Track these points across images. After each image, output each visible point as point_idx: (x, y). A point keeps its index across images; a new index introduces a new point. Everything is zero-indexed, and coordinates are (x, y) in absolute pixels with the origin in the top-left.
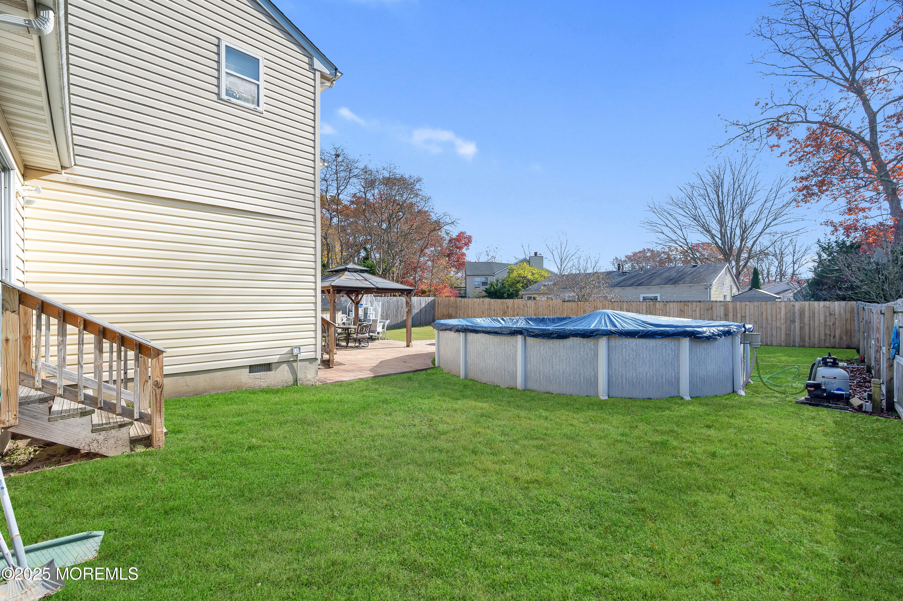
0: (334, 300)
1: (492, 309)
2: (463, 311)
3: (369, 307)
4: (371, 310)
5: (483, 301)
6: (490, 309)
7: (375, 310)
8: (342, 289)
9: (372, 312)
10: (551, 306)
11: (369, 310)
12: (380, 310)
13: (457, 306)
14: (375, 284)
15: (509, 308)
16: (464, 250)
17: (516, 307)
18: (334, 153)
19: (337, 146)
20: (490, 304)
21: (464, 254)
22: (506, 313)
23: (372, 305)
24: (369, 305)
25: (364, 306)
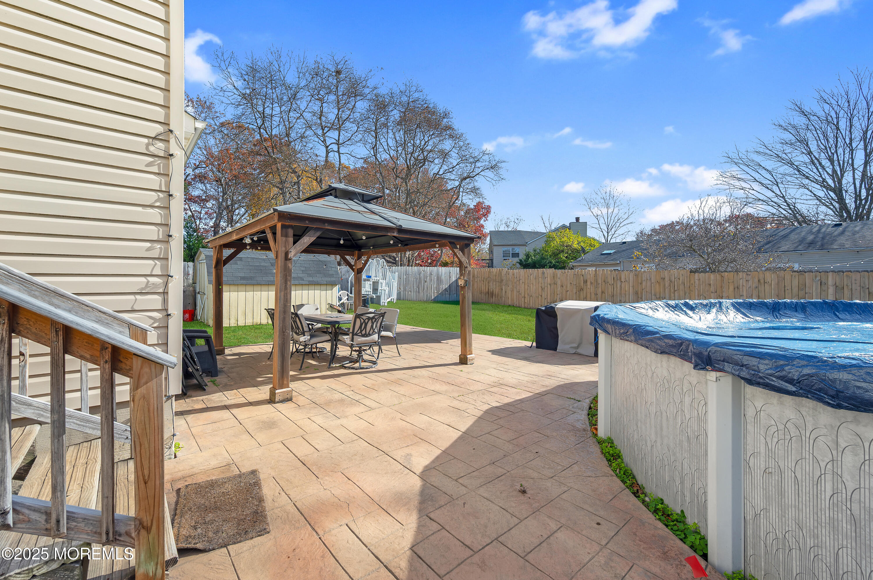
0: (287, 254)
1: (559, 283)
2: (511, 286)
3: (381, 281)
4: (384, 285)
5: (543, 273)
6: (555, 284)
7: (388, 285)
8: (307, 224)
9: (384, 287)
10: (666, 280)
11: (380, 285)
12: (395, 284)
13: (502, 280)
14: (395, 221)
15: (589, 283)
16: (482, 222)
17: (600, 281)
18: (333, 70)
19: (338, 58)
20: (554, 276)
21: (482, 226)
22: (582, 289)
23: (384, 278)
24: (379, 278)
25: (373, 279)
